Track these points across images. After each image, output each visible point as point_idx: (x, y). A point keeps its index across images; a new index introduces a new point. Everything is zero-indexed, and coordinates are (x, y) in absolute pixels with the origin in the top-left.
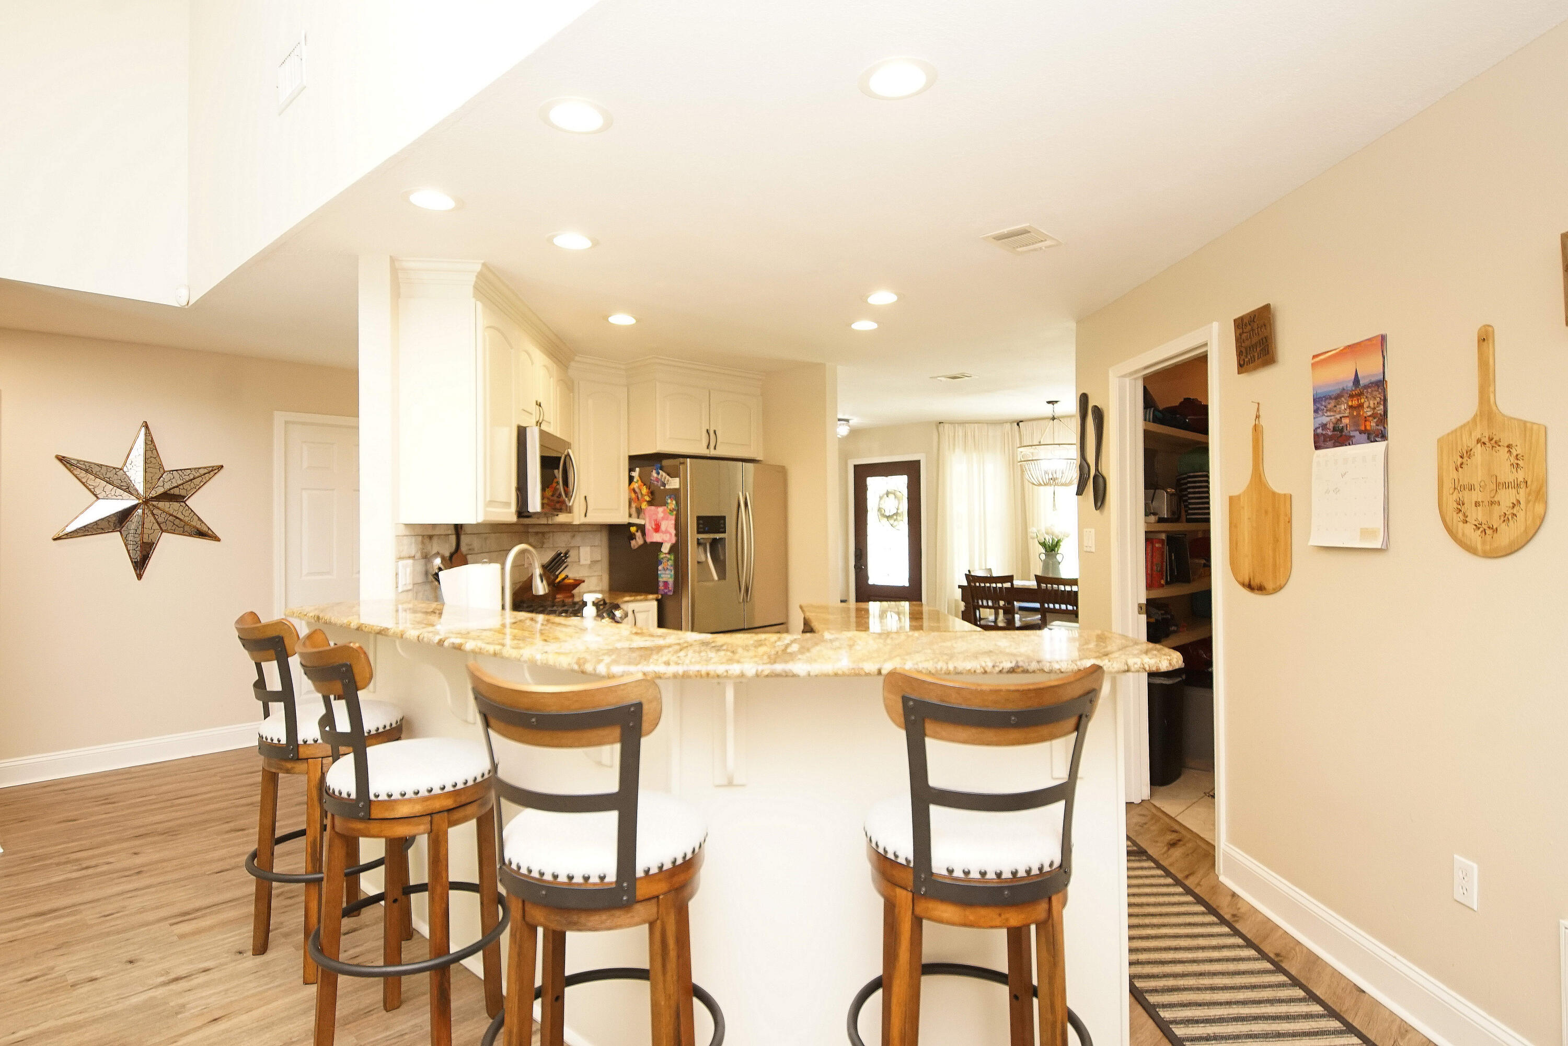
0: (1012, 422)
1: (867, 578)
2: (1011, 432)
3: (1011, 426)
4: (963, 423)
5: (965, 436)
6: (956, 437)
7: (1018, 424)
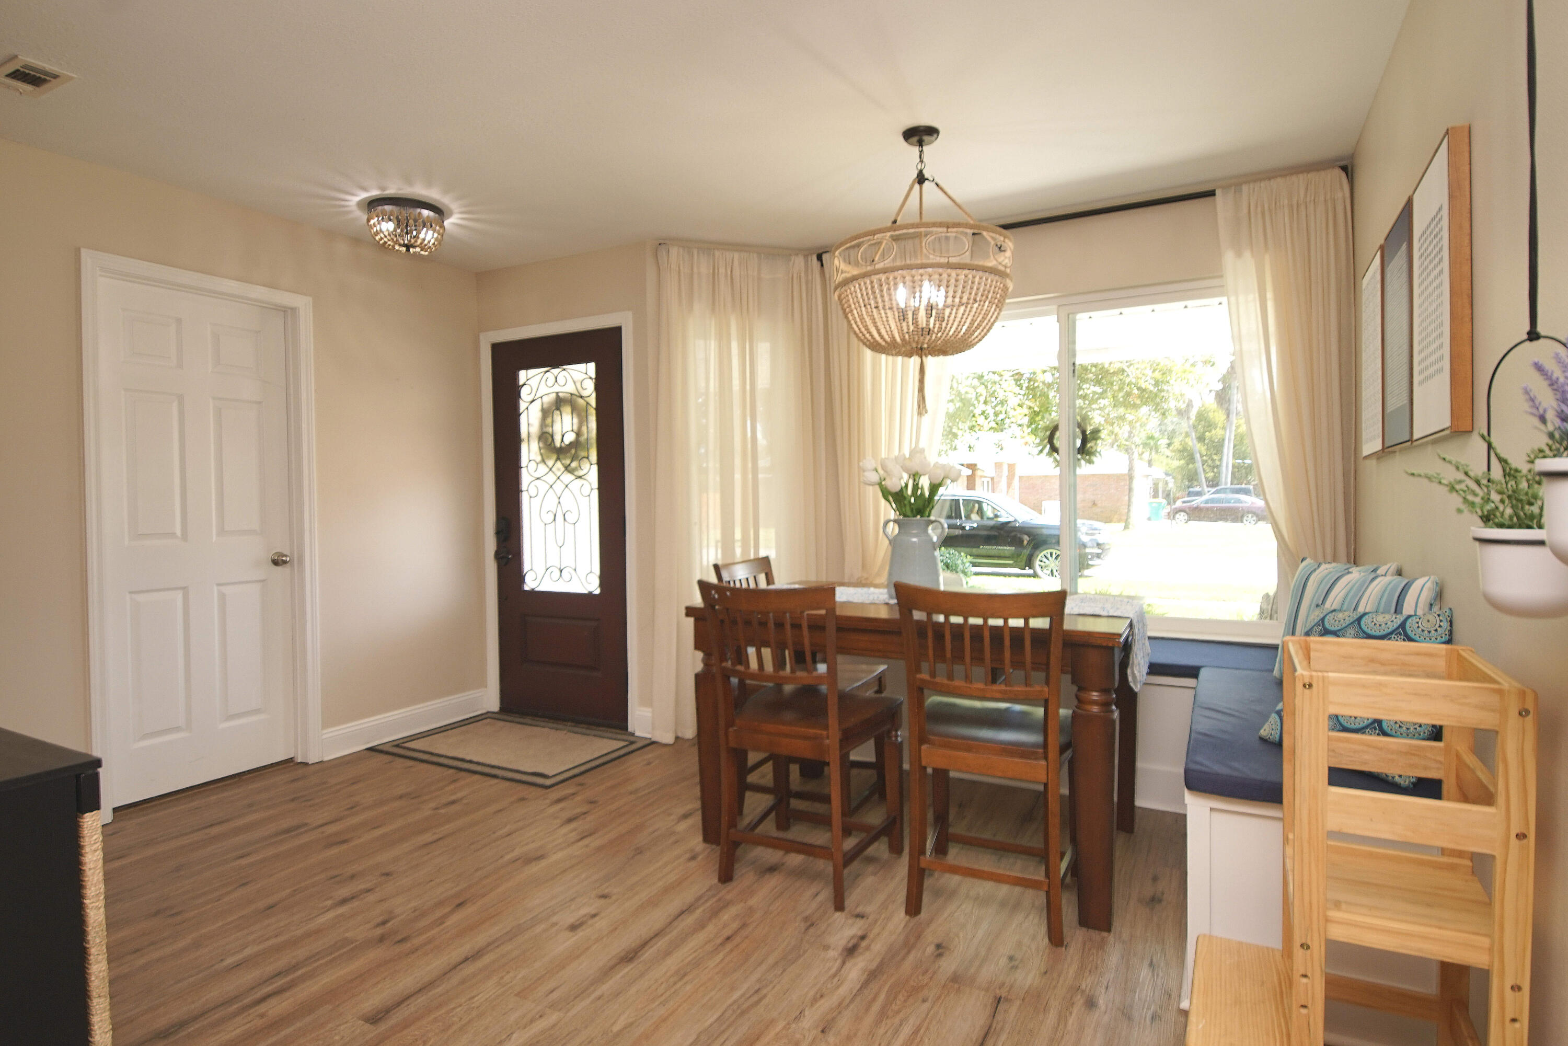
0: (806, 252)
1: (521, 578)
2: (807, 276)
3: (806, 262)
4: (709, 247)
5: (714, 275)
6: (695, 276)
7: (820, 258)
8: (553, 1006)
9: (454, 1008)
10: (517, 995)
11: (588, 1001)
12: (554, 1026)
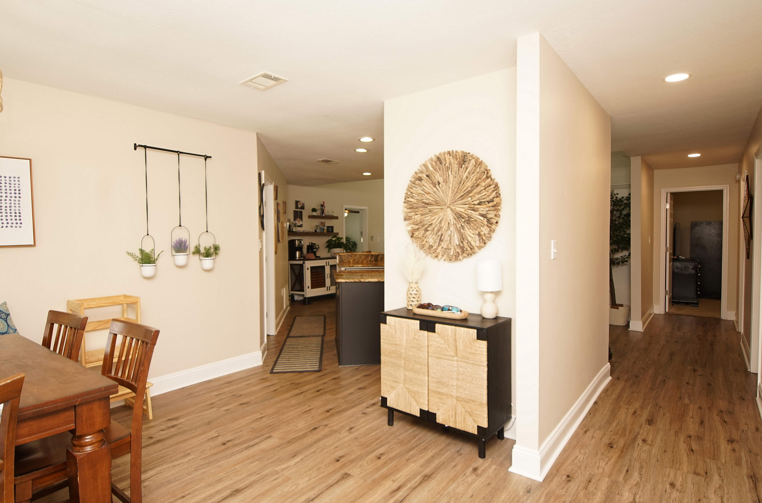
8: (277, 473)
9: (316, 476)
10: (291, 479)
11: (263, 473)
12: (279, 465)
